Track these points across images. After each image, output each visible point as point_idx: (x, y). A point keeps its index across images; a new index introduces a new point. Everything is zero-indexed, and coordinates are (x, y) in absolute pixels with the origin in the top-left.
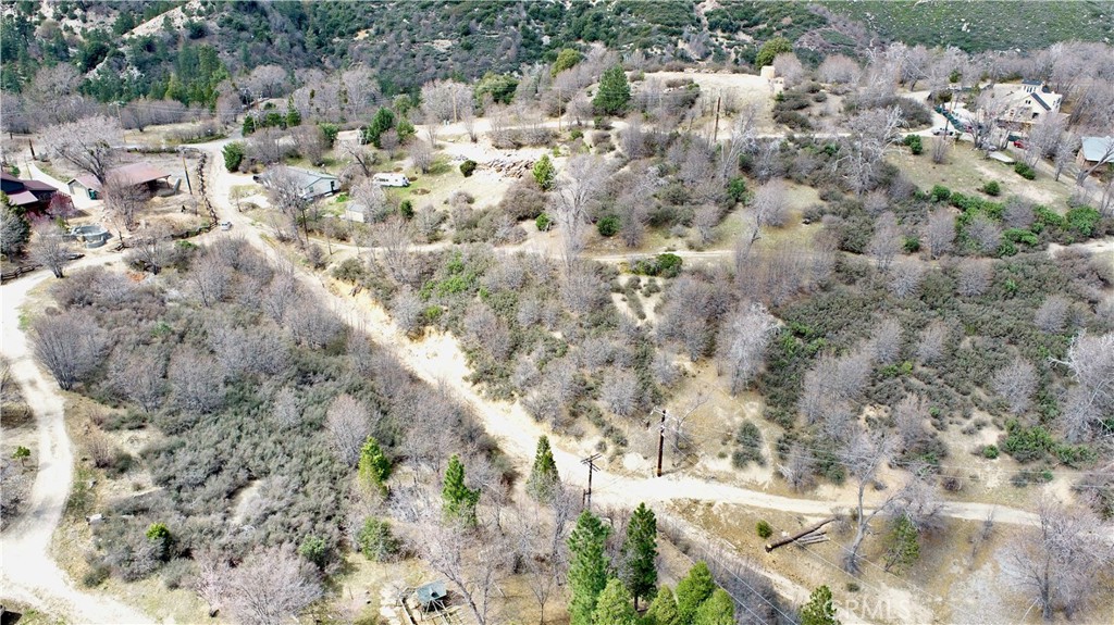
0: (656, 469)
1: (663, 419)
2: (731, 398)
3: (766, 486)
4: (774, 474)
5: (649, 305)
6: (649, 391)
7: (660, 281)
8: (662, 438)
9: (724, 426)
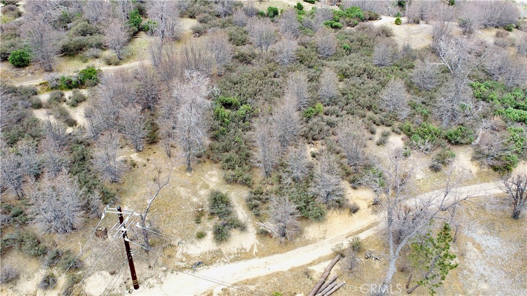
0: (131, 281)
1: (121, 219)
2: (188, 174)
3: (255, 250)
4: (258, 234)
5: (78, 114)
6: (97, 194)
7: (84, 92)
8: (127, 244)
9: (192, 204)
